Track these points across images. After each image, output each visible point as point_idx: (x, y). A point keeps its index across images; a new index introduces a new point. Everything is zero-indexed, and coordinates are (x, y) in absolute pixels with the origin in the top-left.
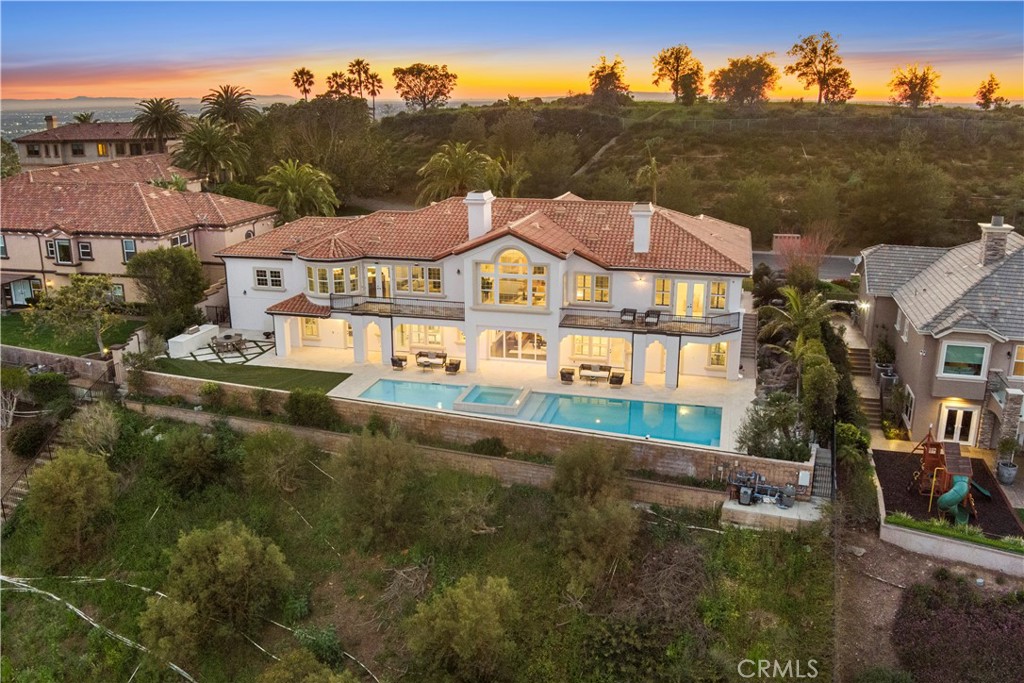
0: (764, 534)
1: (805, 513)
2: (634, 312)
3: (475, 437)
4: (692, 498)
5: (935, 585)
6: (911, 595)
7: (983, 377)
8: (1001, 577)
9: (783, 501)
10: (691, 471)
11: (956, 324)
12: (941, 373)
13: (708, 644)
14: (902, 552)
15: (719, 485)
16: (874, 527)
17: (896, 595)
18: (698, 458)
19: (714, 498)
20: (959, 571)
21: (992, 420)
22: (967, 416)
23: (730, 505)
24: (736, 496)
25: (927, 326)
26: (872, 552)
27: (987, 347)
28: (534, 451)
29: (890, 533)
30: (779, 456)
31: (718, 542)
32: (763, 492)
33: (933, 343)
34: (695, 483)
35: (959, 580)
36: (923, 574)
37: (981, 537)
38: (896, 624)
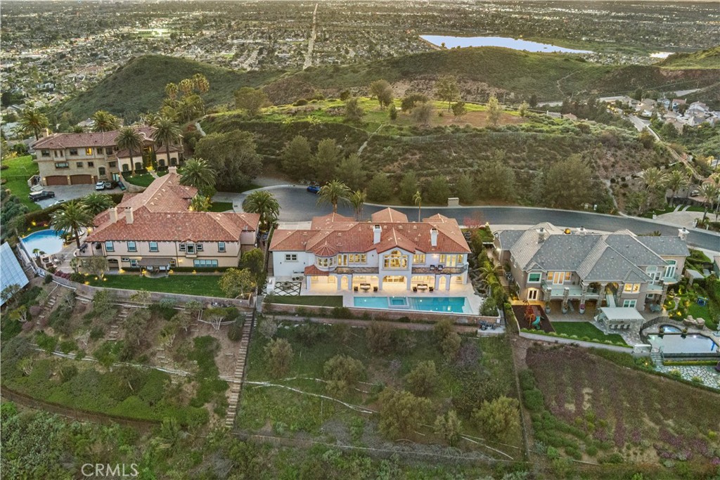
0: (490, 338)
1: (500, 331)
2: (434, 266)
3: (399, 317)
4: (469, 330)
5: (534, 347)
6: (529, 350)
7: (540, 282)
8: (549, 343)
9: (493, 328)
10: (467, 321)
11: (533, 268)
12: (528, 282)
13: (483, 369)
14: (525, 339)
15: (475, 325)
16: (518, 333)
17: (525, 350)
18: (468, 318)
19: (474, 329)
20: (539, 342)
21: (542, 293)
22: (535, 292)
23: (479, 331)
24: (481, 328)
25: (524, 268)
26: (518, 340)
27: (541, 274)
29: (521, 334)
30: (491, 315)
31: (479, 342)
32: (487, 326)
33: (526, 274)
34: (469, 325)
35: (540, 345)
36: (531, 345)
37: (544, 333)
38: (526, 358)
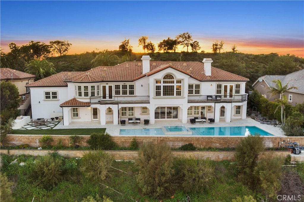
3: (180, 144)
15: (285, 149)
19: (286, 154)
23: (293, 155)
24: (293, 151)
28: (207, 147)
32: (301, 148)
